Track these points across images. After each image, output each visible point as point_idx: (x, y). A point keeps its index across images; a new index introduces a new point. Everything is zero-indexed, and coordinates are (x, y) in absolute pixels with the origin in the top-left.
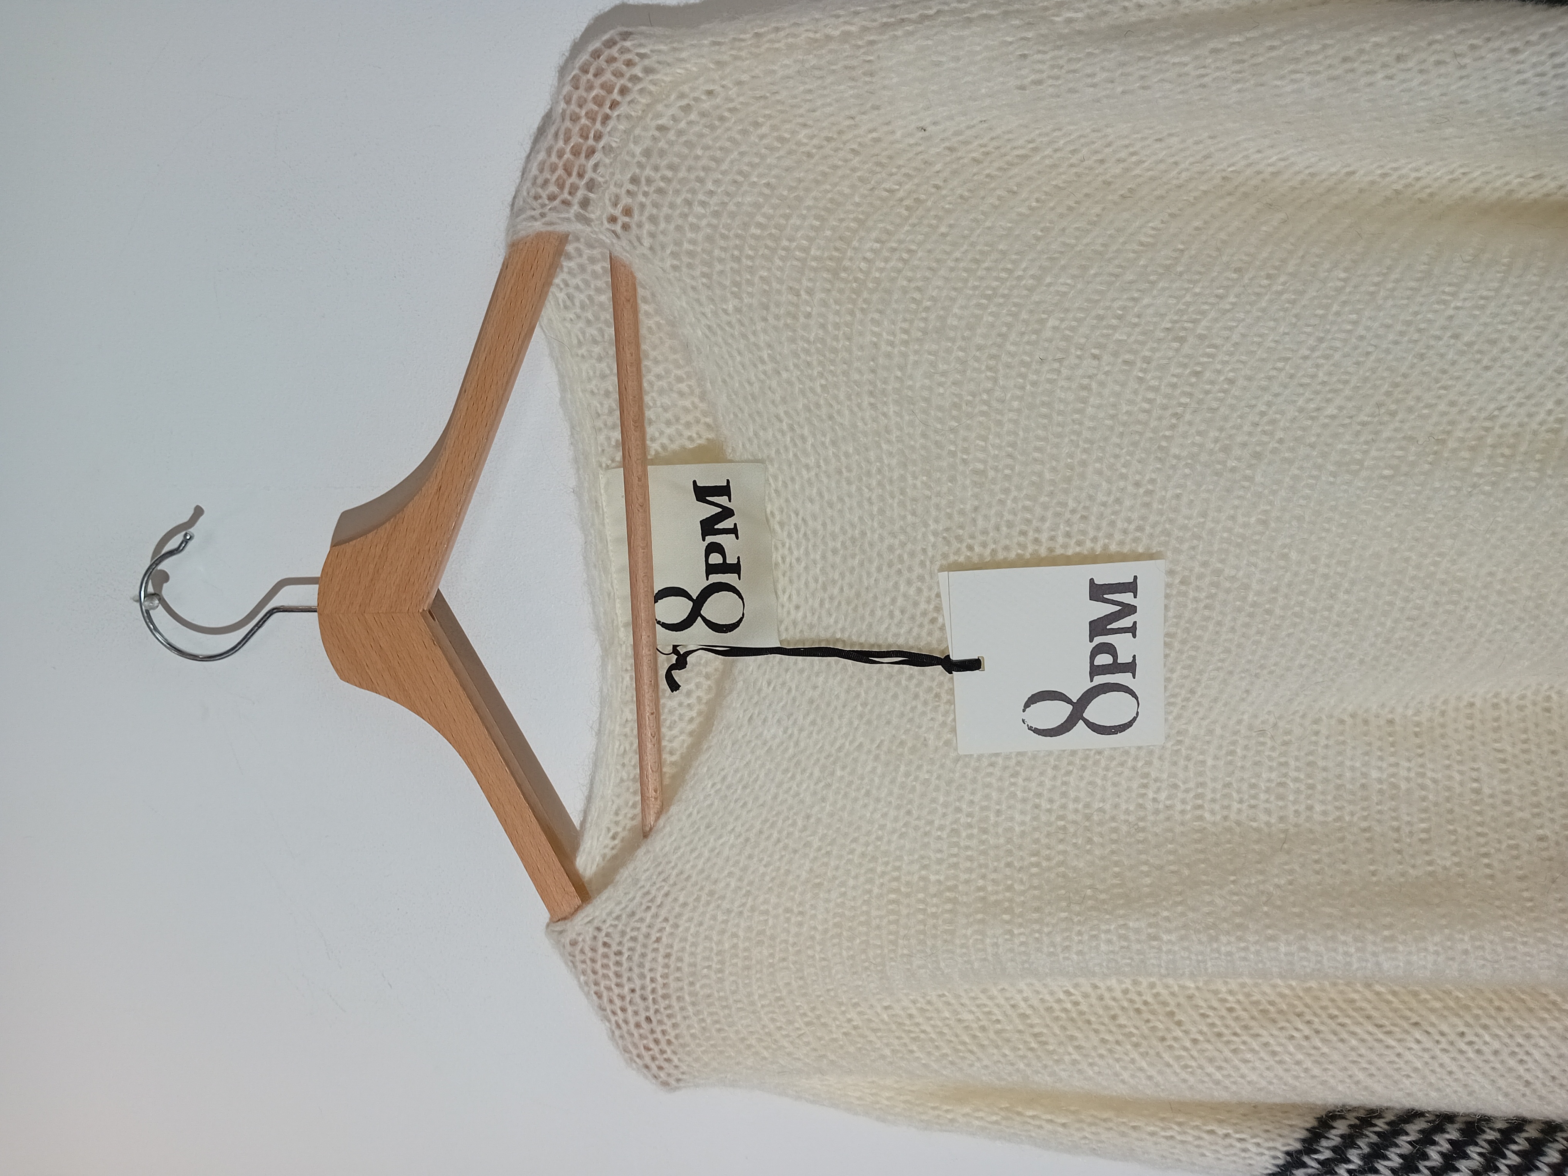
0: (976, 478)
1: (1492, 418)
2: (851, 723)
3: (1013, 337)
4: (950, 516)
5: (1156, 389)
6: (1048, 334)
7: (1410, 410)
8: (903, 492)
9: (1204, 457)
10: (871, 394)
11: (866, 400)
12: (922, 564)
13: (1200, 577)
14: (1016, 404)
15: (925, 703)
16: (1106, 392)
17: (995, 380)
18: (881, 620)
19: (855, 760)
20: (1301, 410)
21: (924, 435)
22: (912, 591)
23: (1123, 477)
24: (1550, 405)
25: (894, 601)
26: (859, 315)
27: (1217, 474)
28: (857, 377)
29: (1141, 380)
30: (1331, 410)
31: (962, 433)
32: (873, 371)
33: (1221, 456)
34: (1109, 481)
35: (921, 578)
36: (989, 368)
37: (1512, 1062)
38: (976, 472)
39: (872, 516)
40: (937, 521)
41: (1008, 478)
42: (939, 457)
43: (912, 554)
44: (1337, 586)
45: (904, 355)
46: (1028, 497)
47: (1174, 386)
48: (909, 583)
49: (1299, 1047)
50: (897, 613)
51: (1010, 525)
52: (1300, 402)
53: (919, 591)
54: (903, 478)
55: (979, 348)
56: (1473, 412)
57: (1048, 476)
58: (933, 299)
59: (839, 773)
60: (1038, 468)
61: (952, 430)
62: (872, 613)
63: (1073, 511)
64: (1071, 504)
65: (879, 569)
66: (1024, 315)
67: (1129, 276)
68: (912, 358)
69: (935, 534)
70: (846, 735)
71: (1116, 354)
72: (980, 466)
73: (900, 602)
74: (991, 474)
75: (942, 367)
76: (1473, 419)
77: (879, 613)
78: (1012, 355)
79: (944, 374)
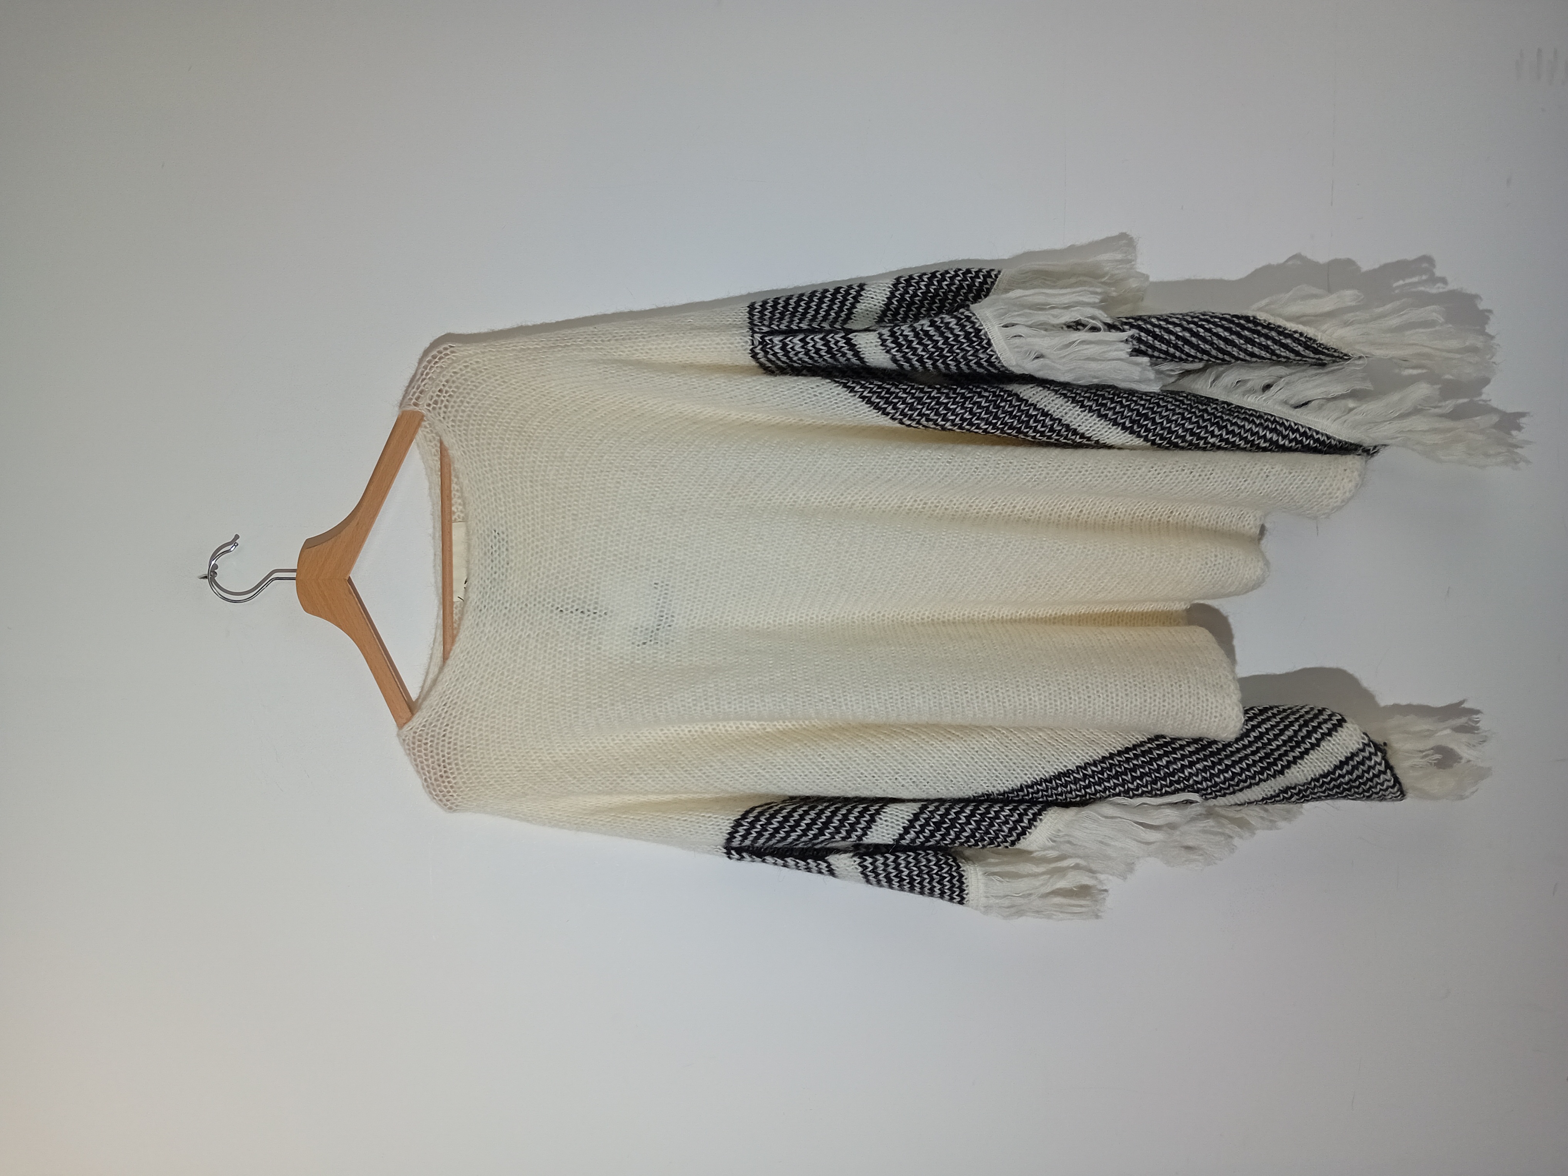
0: (574, 517)
1: (770, 500)
3: (591, 462)
4: (563, 533)
5: (645, 484)
6: (604, 461)
7: (740, 496)
8: (542, 522)
9: (664, 511)
10: (531, 481)
11: (529, 484)
12: (551, 553)
13: (666, 559)
14: (591, 488)
16: (626, 484)
17: (582, 478)
18: (534, 577)
20: (700, 495)
21: (553, 499)
22: (547, 565)
23: (634, 518)
24: (791, 495)
25: (539, 569)
26: (529, 450)
27: (669, 517)
28: (525, 474)
29: (640, 481)
30: (711, 495)
31: (569, 498)
32: (532, 472)
33: (671, 511)
34: (628, 520)
35: (551, 559)
36: (580, 473)
38: (573, 514)
40: (557, 534)
41: (586, 517)
42: (558, 508)
43: (547, 549)
44: (719, 563)
45: (546, 466)
46: (595, 526)
47: (652, 483)
48: (546, 561)
50: (541, 574)
51: (588, 537)
52: (700, 491)
53: (550, 564)
54: (542, 516)
55: (577, 465)
56: (763, 497)
57: (603, 517)
58: (560, 445)
60: (599, 514)
61: (564, 497)
62: (530, 574)
63: (614, 532)
64: (613, 529)
65: (532, 555)
66: (595, 454)
67: (636, 442)
68: (549, 468)
69: (557, 540)
71: (630, 470)
72: (575, 512)
73: (542, 569)
74: (580, 516)
75: (561, 472)
76: (763, 500)
77: (533, 574)
78: (589, 468)
79: (562, 474)
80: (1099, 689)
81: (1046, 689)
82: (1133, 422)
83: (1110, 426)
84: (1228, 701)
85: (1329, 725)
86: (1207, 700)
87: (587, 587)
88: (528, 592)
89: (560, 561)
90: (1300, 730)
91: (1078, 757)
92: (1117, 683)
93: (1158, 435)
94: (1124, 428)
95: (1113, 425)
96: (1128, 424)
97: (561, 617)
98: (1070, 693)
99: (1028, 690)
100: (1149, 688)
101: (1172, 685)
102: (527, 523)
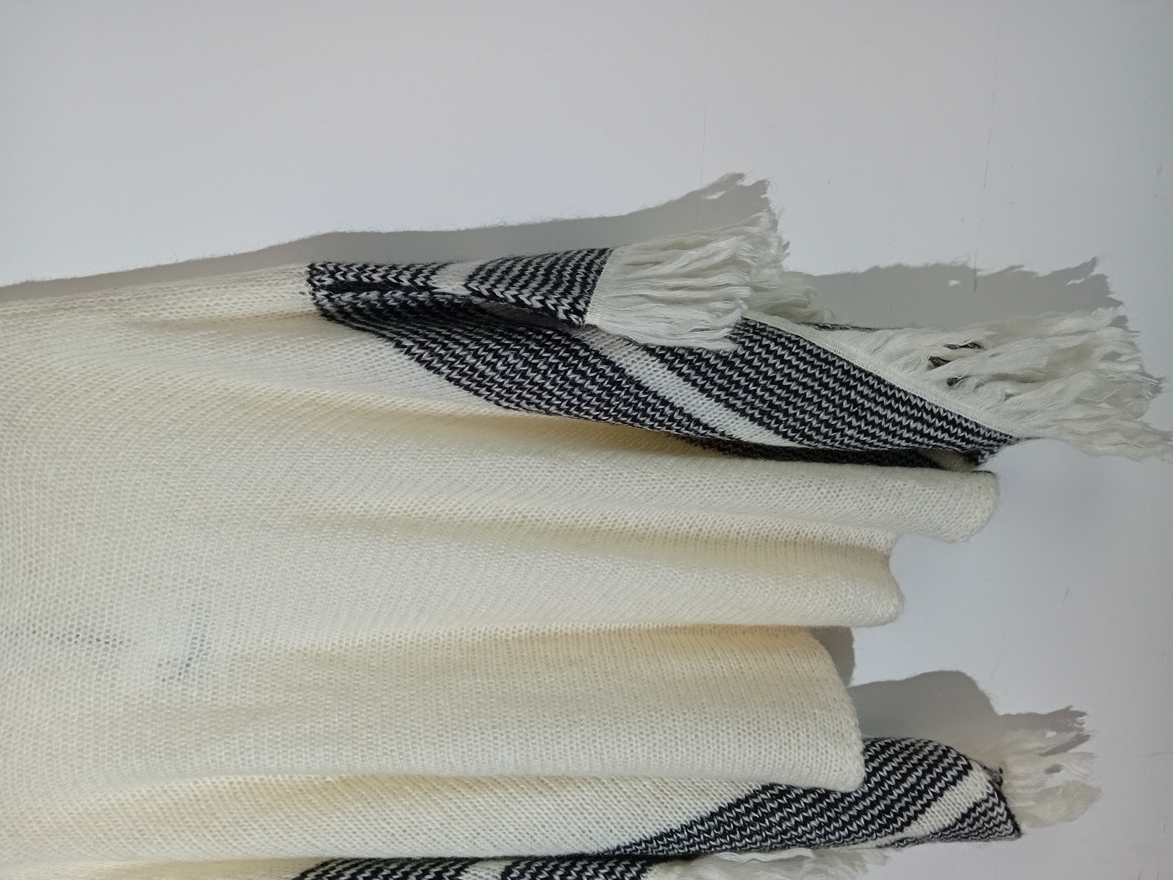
0: (79, 527)
2: (14, 659)
3: (101, 459)
4: (64, 547)
5: (173, 488)
6: (119, 458)
7: (296, 503)
8: (38, 533)
9: (195, 521)
10: (23, 483)
11: (20, 486)
12: (48, 571)
13: (198, 579)
14: (101, 491)
15: (56, 647)
16: (148, 487)
17: (91, 479)
18: (26, 602)
19: (19, 680)
20: (244, 501)
21: (51, 505)
22: (43, 586)
23: (156, 529)
25: (33, 591)
27: (201, 528)
28: (15, 474)
29: (165, 483)
30: (258, 502)
31: (72, 505)
32: (24, 470)
33: (204, 521)
34: (149, 531)
35: (48, 579)
36: (89, 473)
37: (384, 824)
38: (78, 524)
39: (20, 547)
40: (56, 549)
41: (96, 527)
42: (59, 516)
43: (43, 566)
44: (266, 584)
45: (44, 464)
46: (107, 538)
47: (182, 486)
48: (41, 581)
49: (278, 825)
50: (35, 598)
51: (97, 551)
52: (244, 497)
53: (47, 586)
54: (38, 527)
55: (84, 463)
57: (117, 527)
59: (10, 688)
60: (112, 523)
61: (67, 503)
62: (21, 598)
63: (130, 545)
64: (129, 542)
65: (24, 575)
66: (108, 449)
68: (47, 466)
69: (56, 556)
70: (12, 666)
71: (153, 470)
72: (81, 521)
73: (37, 592)
74: (87, 526)
75: (63, 471)
77: (25, 598)
78: (100, 467)
79: (64, 475)
80: (710, 738)
81: (650, 738)
82: (762, 412)
83: (738, 416)
84: (849, 754)
85: (954, 773)
86: (827, 752)
87: (95, 612)
88: (19, 620)
89: (60, 581)
90: (924, 776)
91: (684, 813)
92: (730, 731)
93: (789, 427)
94: (752, 418)
95: (740, 416)
96: (757, 415)
97: (62, 649)
98: (677, 744)
99: (630, 739)
100: (765, 738)
101: (789, 735)
102: (17, 534)
